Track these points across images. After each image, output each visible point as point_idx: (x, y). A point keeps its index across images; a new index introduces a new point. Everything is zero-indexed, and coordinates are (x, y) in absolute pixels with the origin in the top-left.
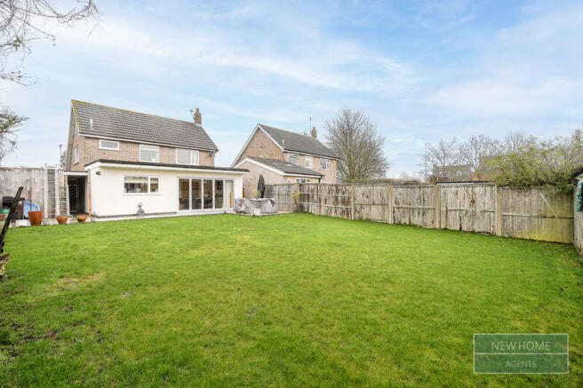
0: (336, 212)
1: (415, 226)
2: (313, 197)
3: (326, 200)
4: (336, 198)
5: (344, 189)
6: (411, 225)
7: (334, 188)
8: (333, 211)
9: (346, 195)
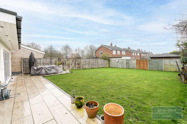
0: (75, 68)
1: (94, 68)
2: (65, 64)
3: (71, 64)
4: (75, 63)
5: (78, 60)
6: (93, 68)
7: (74, 60)
8: (74, 68)
9: (79, 62)
